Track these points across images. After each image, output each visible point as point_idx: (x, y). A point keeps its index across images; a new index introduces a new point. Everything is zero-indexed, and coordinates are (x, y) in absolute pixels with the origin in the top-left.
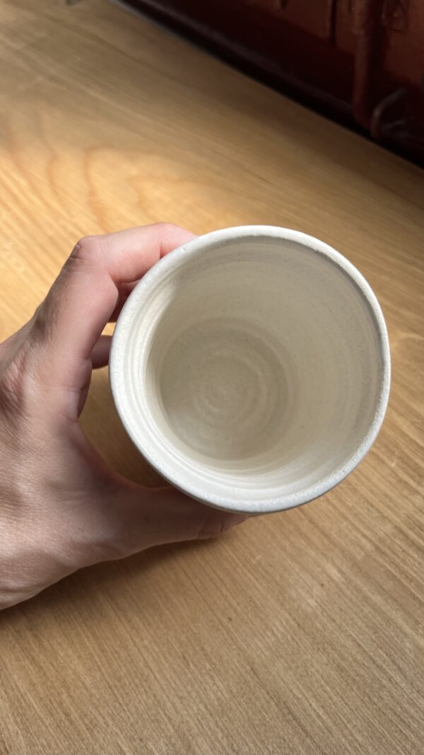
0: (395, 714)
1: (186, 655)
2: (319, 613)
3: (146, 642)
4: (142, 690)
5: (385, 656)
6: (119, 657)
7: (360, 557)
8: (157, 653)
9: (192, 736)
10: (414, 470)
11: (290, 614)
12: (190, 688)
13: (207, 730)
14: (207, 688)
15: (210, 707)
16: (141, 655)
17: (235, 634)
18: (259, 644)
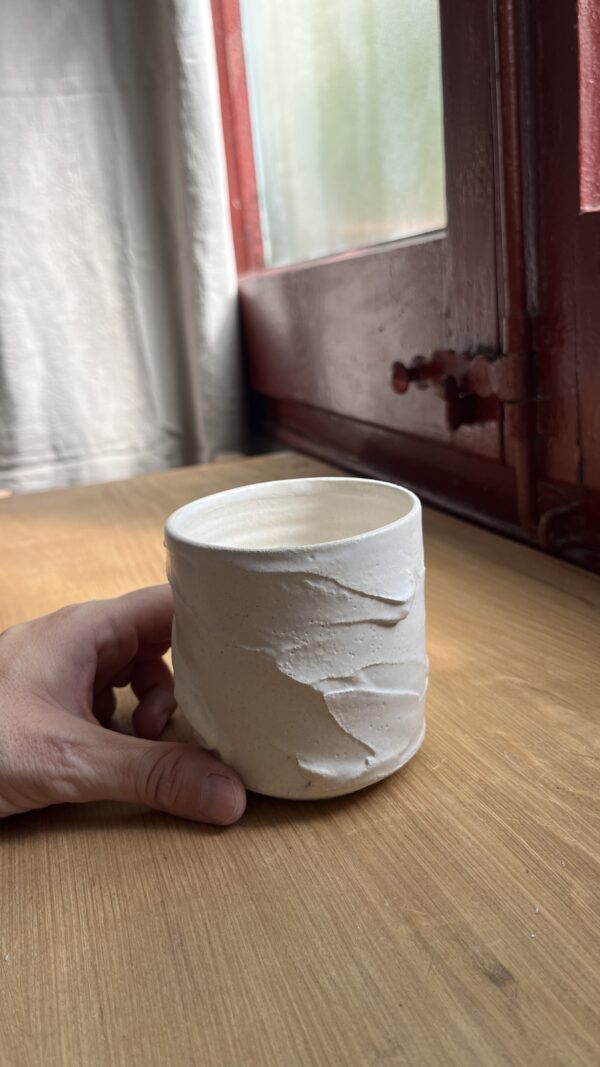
0: (310, 971)
1: (97, 878)
2: (271, 869)
3: (61, 860)
4: (29, 896)
5: (328, 917)
6: (25, 866)
8: (66, 871)
9: (54, 943)
10: (456, 775)
11: (236, 865)
12: (81, 904)
13: (75, 941)
14: (101, 907)
15: (92, 922)
16: (49, 869)
17: (163, 871)
18: (185, 883)
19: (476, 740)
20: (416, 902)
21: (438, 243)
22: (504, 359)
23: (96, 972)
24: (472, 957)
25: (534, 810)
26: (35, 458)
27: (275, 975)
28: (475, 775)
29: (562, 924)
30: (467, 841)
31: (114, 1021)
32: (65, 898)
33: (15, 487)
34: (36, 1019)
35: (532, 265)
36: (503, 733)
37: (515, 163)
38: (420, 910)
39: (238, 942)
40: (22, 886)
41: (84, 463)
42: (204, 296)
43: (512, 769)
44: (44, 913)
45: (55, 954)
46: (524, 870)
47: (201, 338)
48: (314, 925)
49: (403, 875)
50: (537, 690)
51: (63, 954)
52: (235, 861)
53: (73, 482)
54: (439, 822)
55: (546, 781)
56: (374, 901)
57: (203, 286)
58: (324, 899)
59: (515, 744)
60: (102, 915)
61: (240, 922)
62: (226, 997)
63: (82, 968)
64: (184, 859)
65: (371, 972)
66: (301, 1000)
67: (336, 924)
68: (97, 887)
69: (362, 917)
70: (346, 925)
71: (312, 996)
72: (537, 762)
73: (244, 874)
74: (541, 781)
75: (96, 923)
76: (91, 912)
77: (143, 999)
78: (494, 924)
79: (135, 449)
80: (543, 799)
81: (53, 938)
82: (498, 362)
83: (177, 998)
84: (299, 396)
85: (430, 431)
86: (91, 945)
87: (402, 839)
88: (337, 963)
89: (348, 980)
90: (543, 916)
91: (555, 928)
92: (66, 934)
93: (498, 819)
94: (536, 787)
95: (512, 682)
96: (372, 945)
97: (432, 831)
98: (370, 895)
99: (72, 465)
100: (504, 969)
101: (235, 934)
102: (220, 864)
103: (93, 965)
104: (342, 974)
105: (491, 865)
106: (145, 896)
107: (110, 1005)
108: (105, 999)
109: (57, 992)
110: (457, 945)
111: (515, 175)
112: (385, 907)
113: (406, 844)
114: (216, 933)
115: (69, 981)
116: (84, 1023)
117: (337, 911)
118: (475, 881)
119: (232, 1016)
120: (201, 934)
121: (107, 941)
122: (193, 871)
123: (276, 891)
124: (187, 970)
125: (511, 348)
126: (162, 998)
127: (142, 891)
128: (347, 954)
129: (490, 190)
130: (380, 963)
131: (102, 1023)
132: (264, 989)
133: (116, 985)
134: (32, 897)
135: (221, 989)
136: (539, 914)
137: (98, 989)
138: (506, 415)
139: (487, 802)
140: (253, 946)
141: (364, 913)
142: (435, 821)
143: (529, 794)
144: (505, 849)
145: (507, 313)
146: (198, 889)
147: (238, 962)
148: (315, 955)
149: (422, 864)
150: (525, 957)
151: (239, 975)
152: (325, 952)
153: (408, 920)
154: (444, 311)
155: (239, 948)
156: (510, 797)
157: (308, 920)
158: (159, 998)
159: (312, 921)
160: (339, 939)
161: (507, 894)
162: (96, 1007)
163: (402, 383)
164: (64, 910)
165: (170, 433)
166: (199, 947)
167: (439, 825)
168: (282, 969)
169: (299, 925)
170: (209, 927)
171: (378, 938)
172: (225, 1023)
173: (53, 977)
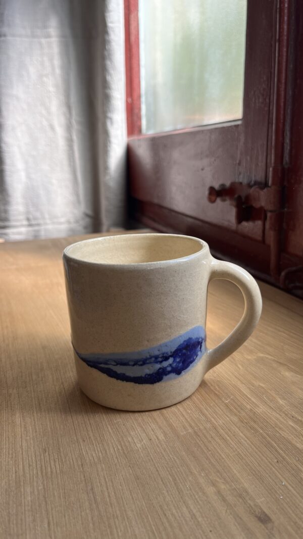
0: (162, 509)
1: (47, 449)
2: (140, 450)
3: (28, 438)
4: (11, 456)
5: (171, 479)
6: (9, 440)
7: (183, 433)
8: (31, 443)
9: (24, 483)
10: (239, 406)
11: (122, 447)
12: (39, 463)
13: (35, 484)
14: (49, 466)
15: (44, 474)
16: (22, 442)
17: (82, 447)
18: (94, 455)
19: (249, 388)
20: (218, 474)
21: (237, 126)
22: (269, 189)
23: (46, 502)
24: (249, 507)
25: (280, 428)
26: (18, 224)
27: (143, 510)
28: (248, 407)
29: (296, 492)
30: (245, 442)
31: (56, 530)
32: (30, 459)
33: (6, 237)
34: (13, 524)
35: (287, 141)
36: (263, 385)
37: (283, 86)
38: (220, 479)
39: (122, 491)
40: (7, 451)
41: (42, 228)
42: (110, 146)
43: (269, 405)
44: (18, 466)
45: (24, 489)
46: (276, 461)
47: (106, 168)
48: (163, 483)
49: (212, 460)
50: (280, 363)
51: (28, 490)
52: (121, 444)
53: (36, 236)
54: (230, 431)
55: (286, 412)
56: (196, 473)
57: (110, 142)
58: (169, 469)
59: (269, 391)
60: (49, 470)
61: (124, 479)
62: (116, 520)
63: (38, 498)
64: (94, 442)
65: (194, 511)
66: (157, 525)
67: (175, 484)
68: (47, 454)
69: (190, 481)
70: (180, 484)
71: (163, 523)
72: (281, 402)
73: (126, 453)
74: (284, 413)
75: (46, 474)
76: (44, 468)
77: (71, 518)
78: (260, 490)
79: (69, 222)
80: (285, 422)
81: (23, 481)
82: (265, 190)
83: (90, 519)
84: (156, 201)
85: (226, 224)
86: (44, 485)
87: (210, 439)
88: (176, 505)
89: (182, 516)
90: (287, 487)
91: (293, 494)
92: (30, 479)
93: (261, 431)
94: (281, 416)
95: (267, 358)
96: (195, 496)
97: (226, 435)
98: (194, 469)
99: (36, 228)
100: (266, 515)
101: (121, 485)
102: (113, 446)
103: (44, 497)
104: (179, 511)
105: (257, 456)
106: (73, 461)
107: (53, 520)
108: (51, 517)
109: (25, 510)
110: (241, 500)
111: (282, 93)
112: (202, 476)
113: (212, 442)
114: (111, 484)
115: (32, 505)
116: (39, 529)
117: (176, 476)
118: (249, 465)
119: (119, 531)
120: (103, 484)
121: (52, 484)
122: (98, 448)
123: (143, 463)
124: (95, 503)
125: (273, 183)
126: (82, 518)
127: (71, 458)
128: (182, 501)
129: (267, 100)
130: (199, 507)
131: (49, 530)
132: (136, 517)
133: (57, 510)
134: (12, 457)
135: (113, 515)
136: (285, 485)
137: (47, 511)
138: (268, 218)
139: (255, 422)
140: (131, 493)
141: (190, 478)
142: (227, 430)
143: (278, 419)
144: (265, 448)
145: (273, 165)
146: (101, 459)
147: (123, 501)
148: (164, 500)
149: (221, 453)
150: (277, 509)
151: (123, 509)
152: (170, 499)
153: (214, 485)
154: (237, 162)
155: (123, 493)
156: (268, 421)
157: (160, 480)
158: (80, 518)
159: (162, 481)
160: (177, 492)
161: (267, 474)
162: (46, 521)
163: (213, 198)
164: (30, 466)
165: (87, 215)
166: (102, 491)
167: (230, 433)
168: (147, 507)
169: (155, 483)
170: (107, 480)
171: (198, 493)
172: (116, 535)
173: (23, 502)
